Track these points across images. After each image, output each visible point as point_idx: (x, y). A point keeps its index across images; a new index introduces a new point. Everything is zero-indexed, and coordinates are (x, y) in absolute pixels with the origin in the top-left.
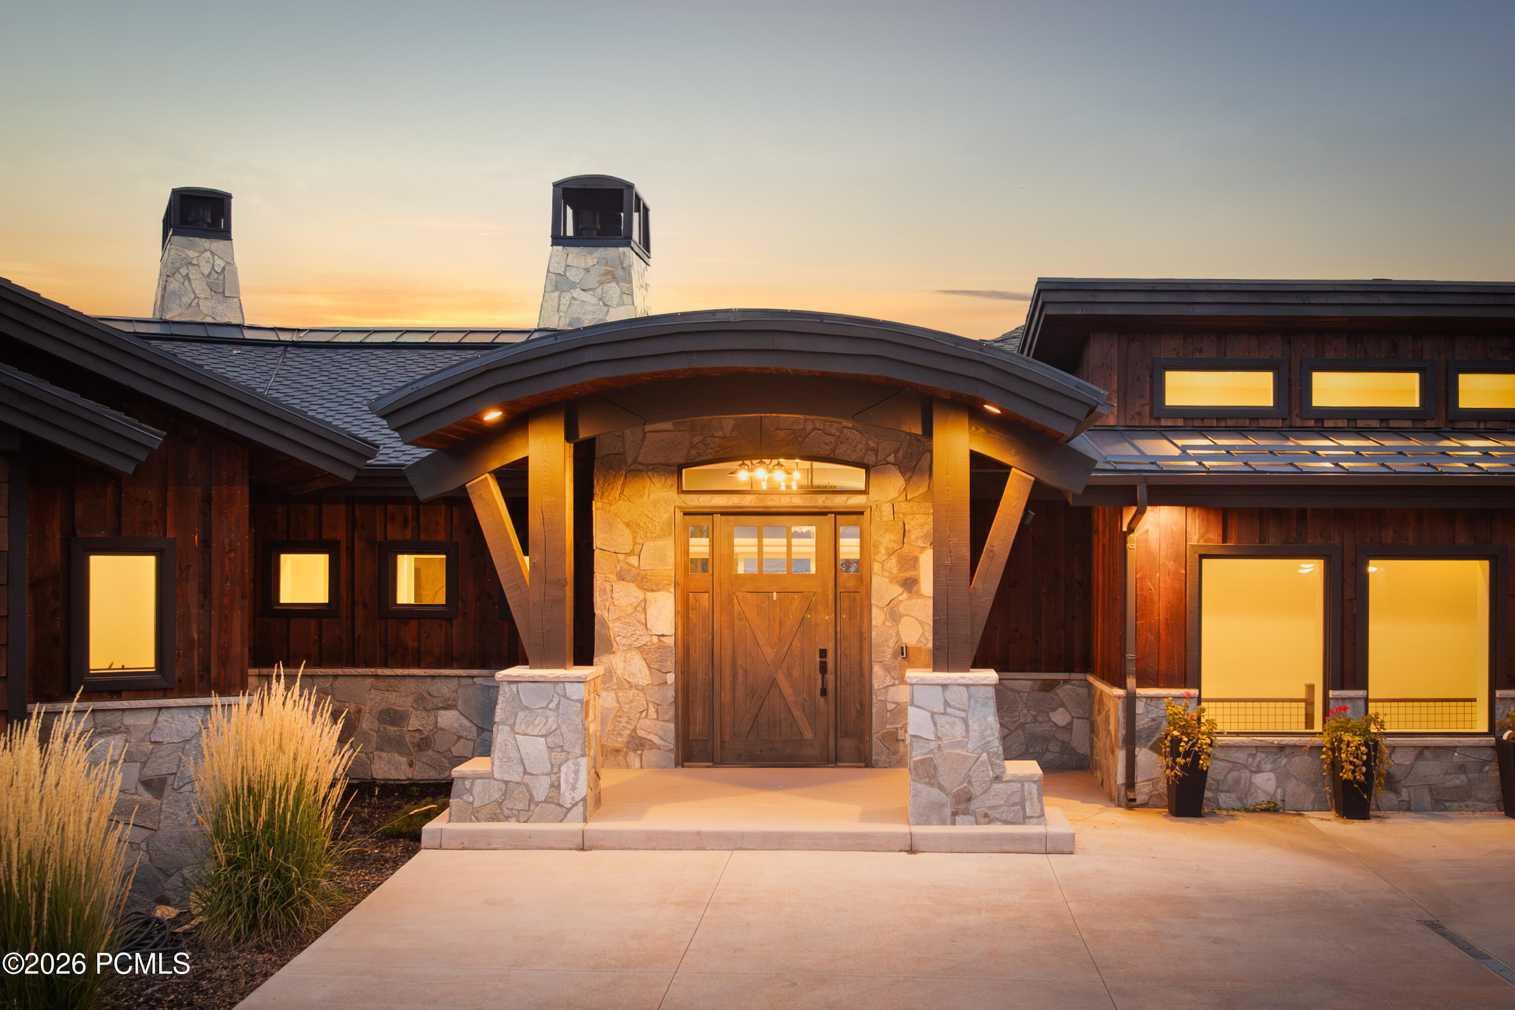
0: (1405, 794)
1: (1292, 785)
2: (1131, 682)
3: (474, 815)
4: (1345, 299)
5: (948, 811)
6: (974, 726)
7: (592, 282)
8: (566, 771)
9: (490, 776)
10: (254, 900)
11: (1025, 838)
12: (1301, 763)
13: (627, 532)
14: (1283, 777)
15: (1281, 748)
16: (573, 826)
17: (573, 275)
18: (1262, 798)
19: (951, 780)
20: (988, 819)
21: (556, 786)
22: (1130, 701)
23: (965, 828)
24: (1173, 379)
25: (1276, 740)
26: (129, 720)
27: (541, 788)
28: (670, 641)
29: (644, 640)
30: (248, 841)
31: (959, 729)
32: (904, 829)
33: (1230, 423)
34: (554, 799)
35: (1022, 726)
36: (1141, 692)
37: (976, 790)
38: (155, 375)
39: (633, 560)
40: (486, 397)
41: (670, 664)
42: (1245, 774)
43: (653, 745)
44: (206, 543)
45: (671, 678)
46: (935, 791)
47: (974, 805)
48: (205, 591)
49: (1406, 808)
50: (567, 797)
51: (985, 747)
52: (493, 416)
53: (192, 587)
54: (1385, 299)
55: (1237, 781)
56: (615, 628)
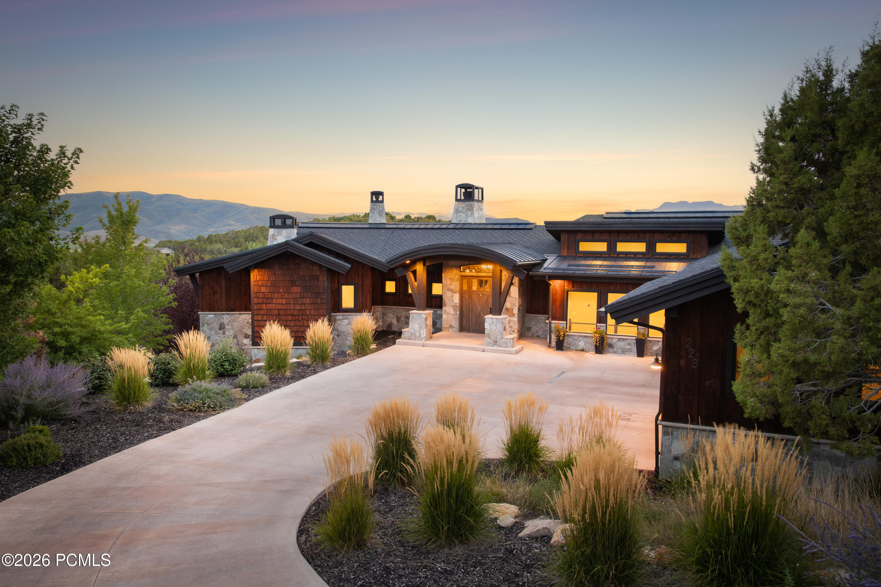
0: (615, 349)
1: (588, 345)
2: (550, 319)
3: (406, 339)
4: (620, 226)
5: (492, 344)
6: (498, 327)
7: (464, 211)
8: (422, 331)
9: (409, 331)
10: (358, 349)
11: (506, 351)
12: (590, 340)
13: (449, 280)
14: (586, 343)
15: (586, 336)
16: (423, 342)
17: (460, 209)
18: (581, 348)
19: (493, 338)
20: (500, 346)
21: (420, 334)
22: (550, 323)
23: (496, 348)
24: (581, 244)
25: (583, 334)
26: (349, 317)
27: (417, 335)
28: (458, 305)
29: (452, 304)
30: (357, 339)
31: (495, 328)
32: (483, 347)
33: (595, 255)
34: (420, 337)
35: (542, 327)
36: (552, 321)
37: (498, 340)
38: (351, 254)
39: (450, 286)
40: (406, 258)
41: (458, 309)
42: (577, 342)
43: (454, 327)
44: (363, 283)
45: (458, 313)
46: (490, 340)
47: (497, 343)
48: (362, 293)
49: (615, 352)
50: (422, 336)
51: (500, 331)
52: (408, 262)
53: (360, 292)
54: (630, 225)
55: (575, 343)
56: (447, 301)
